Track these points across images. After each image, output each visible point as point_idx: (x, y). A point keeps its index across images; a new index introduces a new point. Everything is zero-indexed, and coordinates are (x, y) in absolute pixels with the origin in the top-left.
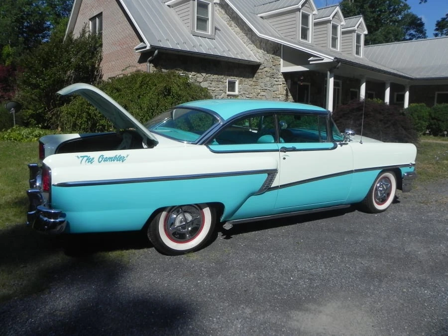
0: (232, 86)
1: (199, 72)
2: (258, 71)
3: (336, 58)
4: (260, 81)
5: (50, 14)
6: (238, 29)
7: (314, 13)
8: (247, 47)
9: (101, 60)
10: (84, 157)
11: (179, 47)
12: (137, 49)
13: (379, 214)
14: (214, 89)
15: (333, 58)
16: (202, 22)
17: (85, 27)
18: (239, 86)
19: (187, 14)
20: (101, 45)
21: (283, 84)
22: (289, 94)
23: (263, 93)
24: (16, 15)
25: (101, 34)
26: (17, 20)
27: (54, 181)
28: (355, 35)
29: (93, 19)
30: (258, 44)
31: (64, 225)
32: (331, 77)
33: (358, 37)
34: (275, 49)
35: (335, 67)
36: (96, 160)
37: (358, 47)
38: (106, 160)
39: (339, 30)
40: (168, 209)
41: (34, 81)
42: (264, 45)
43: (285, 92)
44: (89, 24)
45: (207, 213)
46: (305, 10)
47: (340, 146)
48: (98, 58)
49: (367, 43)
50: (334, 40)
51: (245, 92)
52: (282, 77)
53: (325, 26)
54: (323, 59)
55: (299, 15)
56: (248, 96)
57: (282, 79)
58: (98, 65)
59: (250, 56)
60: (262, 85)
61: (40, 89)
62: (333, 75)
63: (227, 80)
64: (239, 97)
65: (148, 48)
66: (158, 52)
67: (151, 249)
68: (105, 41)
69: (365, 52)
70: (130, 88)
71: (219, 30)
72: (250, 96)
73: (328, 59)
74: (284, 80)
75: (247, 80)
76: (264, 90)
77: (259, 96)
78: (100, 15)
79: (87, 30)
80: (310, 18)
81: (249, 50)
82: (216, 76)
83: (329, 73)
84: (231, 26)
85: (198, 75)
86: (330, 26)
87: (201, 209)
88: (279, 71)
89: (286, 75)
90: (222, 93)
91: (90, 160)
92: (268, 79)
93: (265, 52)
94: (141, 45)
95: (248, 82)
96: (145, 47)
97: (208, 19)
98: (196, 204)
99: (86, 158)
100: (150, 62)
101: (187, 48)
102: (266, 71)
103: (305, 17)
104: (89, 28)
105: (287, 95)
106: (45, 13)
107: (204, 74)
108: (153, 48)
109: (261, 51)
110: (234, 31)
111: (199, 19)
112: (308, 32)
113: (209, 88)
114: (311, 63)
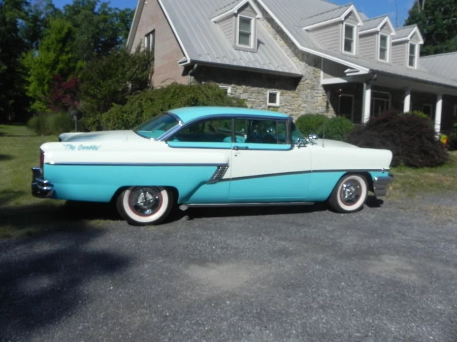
0: (273, 98)
1: (239, 84)
2: (301, 83)
3: (371, 70)
4: (301, 92)
5: (122, 30)
6: (282, 42)
7: (359, 24)
8: (290, 60)
9: (153, 72)
10: (68, 145)
11: (219, 61)
12: (180, 63)
13: (346, 215)
14: (254, 100)
15: (368, 70)
16: (244, 36)
17: (141, 43)
18: (280, 98)
19: (229, 29)
20: (153, 59)
21: (323, 95)
22: (330, 106)
23: (304, 105)
24: (93, 31)
25: (153, 49)
26: (93, 37)
27: (46, 161)
28: (408, 46)
29: (148, 35)
30: (301, 57)
31: (52, 192)
32: (367, 89)
33: (412, 48)
34: (316, 62)
35: (371, 79)
36: (77, 148)
37: (411, 59)
38: (84, 148)
39: (389, 42)
40: (132, 188)
41: (92, 92)
42: (305, 58)
43: (325, 104)
44: (144, 40)
45: (165, 195)
46: (348, 23)
47: (297, 148)
48: (151, 71)
49: (422, 54)
50: (383, 51)
51: (286, 104)
52: (322, 88)
53: (373, 37)
54: (358, 71)
55: (342, 28)
56: (289, 107)
57: (322, 91)
58: (151, 77)
59: (292, 68)
60: (304, 97)
61: (97, 99)
62: (370, 86)
63: (269, 92)
64: (280, 109)
65: (189, 62)
66: (198, 66)
67: (124, 221)
68: (157, 56)
69: (419, 63)
70: (163, 98)
71: (263, 44)
72: (292, 108)
73: (364, 71)
74: (324, 91)
75: (289, 92)
76: (305, 102)
77: (300, 108)
78: (153, 32)
79: (142, 45)
80: (355, 30)
81: (292, 63)
82: (256, 89)
83: (365, 85)
84: (276, 39)
85: (238, 87)
86: (378, 37)
87: (160, 191)
88: (319, 82)
89: (327, 87)
90: (262, 104)
91: (72, 148)
92: (309, 91)
93: (307, 65)
94: (183, 59)
95: (289, 94)
96: (186, 61)
97: (250, 34)
98: (155, 186)
99: (69, 146)
100: (192, 75)
101: (227, 62)
102: (308, 83)
103: (349, 30)
104: (144, 43)
105: (327, 107)
106: (118, 29)
107: (244, 87)
108: (193, 62)
109: (303, 64)
110: (278, 44)
111: (241, 34)
112: (352, 44)
113: (248, 99)
114: (348, 75)
